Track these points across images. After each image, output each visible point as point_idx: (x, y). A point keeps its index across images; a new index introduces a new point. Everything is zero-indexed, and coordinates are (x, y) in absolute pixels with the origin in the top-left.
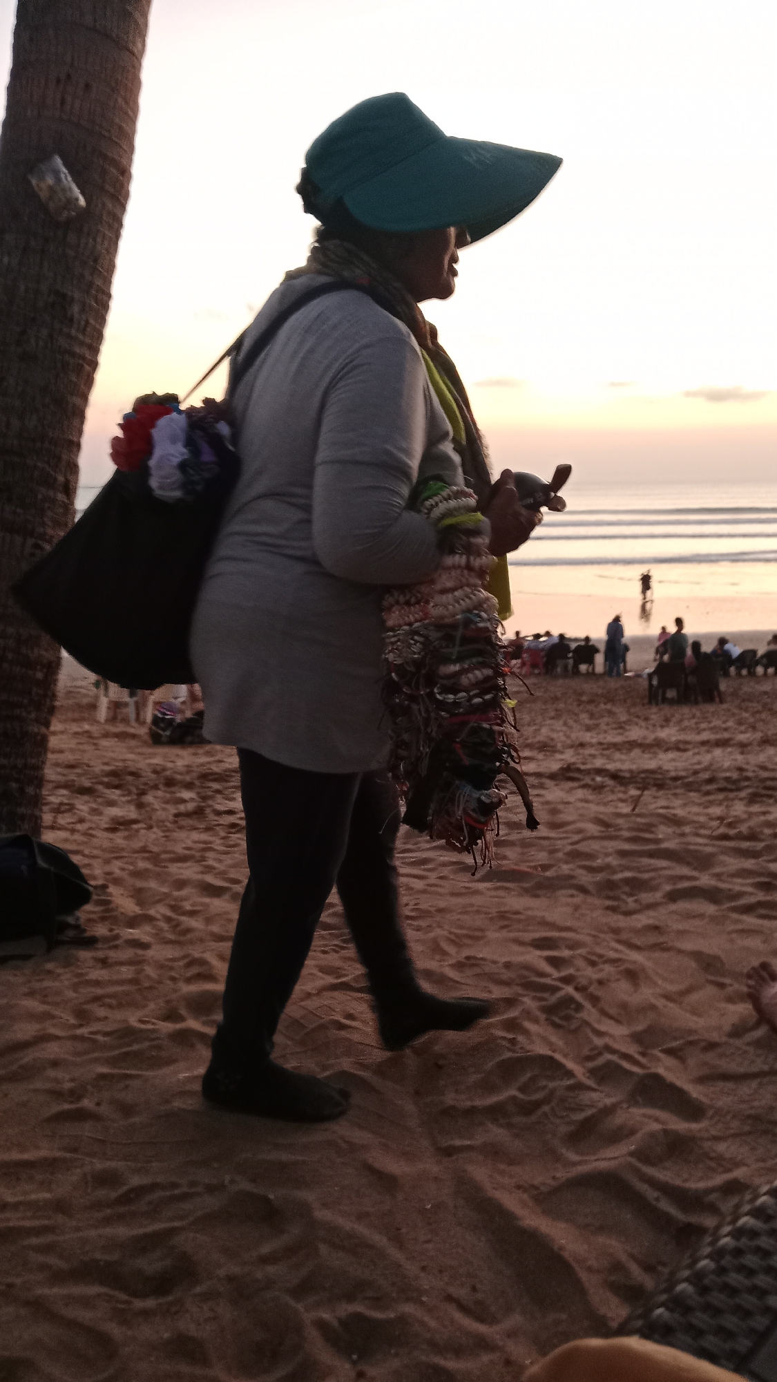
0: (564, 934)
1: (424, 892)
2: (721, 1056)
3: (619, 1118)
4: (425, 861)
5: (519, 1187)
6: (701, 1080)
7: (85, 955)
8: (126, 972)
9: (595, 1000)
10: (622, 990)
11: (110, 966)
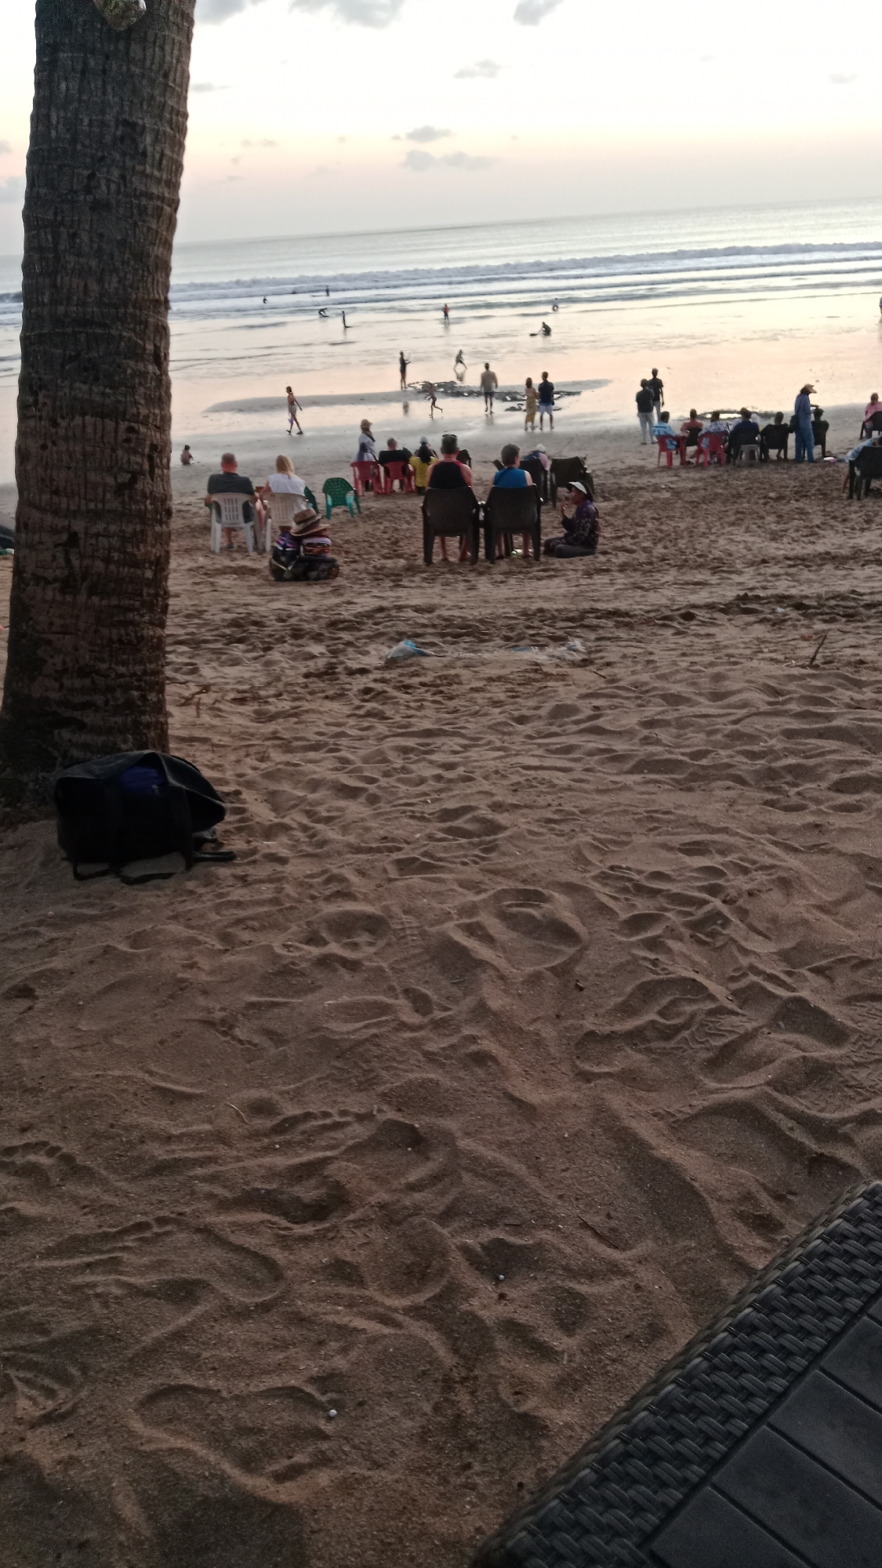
0: (716, 837)
1: (569, 789)
2: (872, 974)
3: (757, 1046)
4: (568, 749)
5: (655, 1115)
6: (849, 1001)
7: (224, 871)
8: (267, 891)
9: (743, 913)
10: (773, 901)
11: (250, 884)
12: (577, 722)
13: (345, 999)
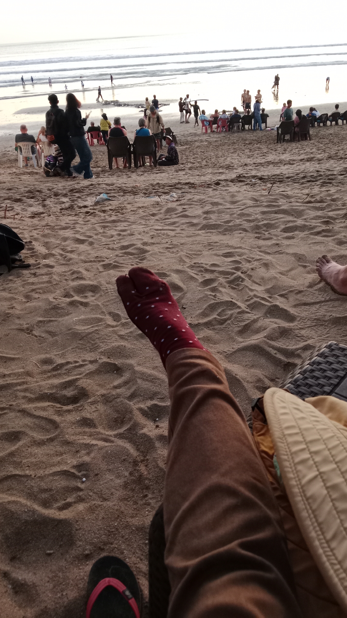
0: (237, 250)
1: (175, 236)
2: (304, 296)
3: (259, 324)
4: (174, 223)
5: (218, 353)
6: (295, 306)
7: (25, 272)
8: (45, 278)
9: (250, 277)
10: (262, 272)
11: (38, 276)
12: (176, 214)
13: (83, 317)
